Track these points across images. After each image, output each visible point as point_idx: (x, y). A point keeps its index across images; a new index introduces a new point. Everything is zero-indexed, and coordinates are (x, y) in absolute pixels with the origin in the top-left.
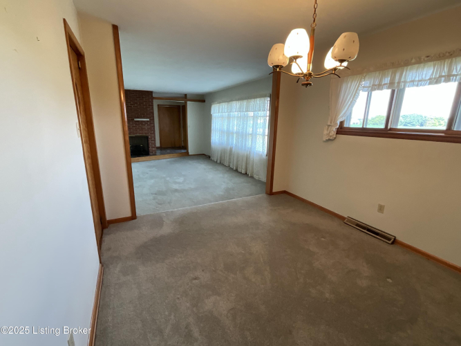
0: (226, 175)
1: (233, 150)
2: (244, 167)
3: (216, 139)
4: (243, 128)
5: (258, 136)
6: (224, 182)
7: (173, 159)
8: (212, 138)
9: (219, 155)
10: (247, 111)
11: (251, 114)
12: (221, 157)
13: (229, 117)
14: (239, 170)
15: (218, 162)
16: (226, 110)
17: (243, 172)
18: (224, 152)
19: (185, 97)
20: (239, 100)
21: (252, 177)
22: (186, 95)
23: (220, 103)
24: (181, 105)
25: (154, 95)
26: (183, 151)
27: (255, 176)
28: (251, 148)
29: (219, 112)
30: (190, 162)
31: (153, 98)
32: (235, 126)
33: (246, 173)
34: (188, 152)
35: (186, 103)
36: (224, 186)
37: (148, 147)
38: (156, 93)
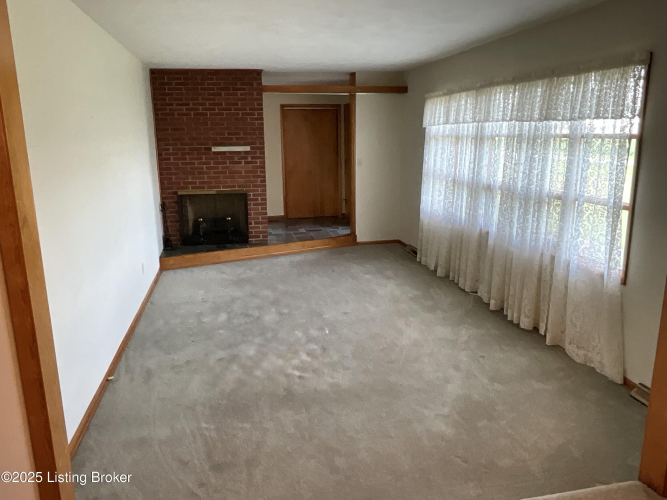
0: (465, 333)
1: (491, 242)
2: (527, 307)
3: (436, 201)
4: (528, 175)
5: (588, 208)
6: (457, 368)
7: (311, 257)
8: (424, 198)
9: (444, 252)
10: (546, 117)
11: (564, 128)
12: (448, 261)
13: (479, 139)
14: (511, 314)
15: (440, 272)
16: (469, 117)
17: (526, 323)
18: (458, 242)
19: (351, 81)
20: (515, 80)
21: (558, 349)
22: (353, 75)
23: (450, 93)
24: (343, 103)
25: (265, 82)
26: (343, 231)
27: (570, 349)
28: (557, 246)
29: (447, 122)
30: (356, 269)
31: (262, 89)
32: (497, 167)
33: (536, 329)
34: (353, 234)
35: (353, 97)
36: (454, 389)
37: (247, 223)
38: (272, 74)
